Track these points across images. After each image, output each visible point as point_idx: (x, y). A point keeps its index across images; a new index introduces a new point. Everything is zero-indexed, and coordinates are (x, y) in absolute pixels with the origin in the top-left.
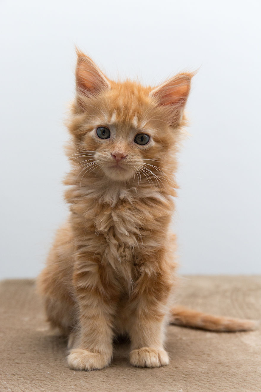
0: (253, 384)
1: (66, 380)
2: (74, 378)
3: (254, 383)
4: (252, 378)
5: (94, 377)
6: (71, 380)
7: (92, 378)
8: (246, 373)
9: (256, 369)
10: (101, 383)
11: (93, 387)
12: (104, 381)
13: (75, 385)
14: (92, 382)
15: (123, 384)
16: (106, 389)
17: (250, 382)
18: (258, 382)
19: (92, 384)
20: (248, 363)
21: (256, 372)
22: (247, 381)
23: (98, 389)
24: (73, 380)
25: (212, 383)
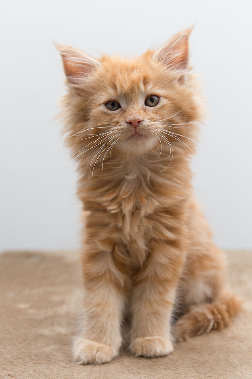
0: (220, 375)
1: (27, 365)
2: (36, 362)
3: (221, 373)
4: (221, 367)
5: (57, 361)
6: (32, 365)
7: (54, 364)
8: (216, 361)
9: (228, 357)
10: (62, 369)
11: (52, 373)
12: (65, 366)
13: (35, 371)
14: (53, 368)
15: (84, 371)
16: (65, 376)
17: (217, 372)
18: (226, 372)
19: (52, 369)
20: (222, 350)
21: (228, 360)
22: (215, 371)
23: (57, 375)
24: (34, 365)
25: (178, 372)
